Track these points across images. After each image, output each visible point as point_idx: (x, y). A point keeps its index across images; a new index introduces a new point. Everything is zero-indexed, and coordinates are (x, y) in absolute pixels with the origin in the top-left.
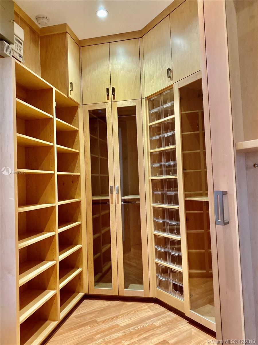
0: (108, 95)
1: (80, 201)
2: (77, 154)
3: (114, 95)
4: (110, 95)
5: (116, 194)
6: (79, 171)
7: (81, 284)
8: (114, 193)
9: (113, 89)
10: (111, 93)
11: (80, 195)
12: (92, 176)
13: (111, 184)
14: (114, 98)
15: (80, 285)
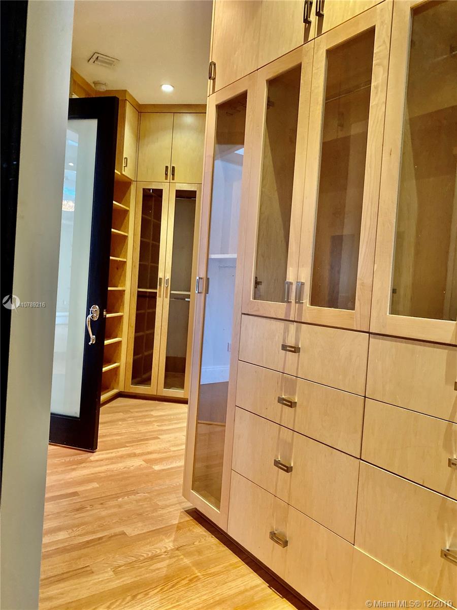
0: (166, 174)
1: (124, 291)
2: (125, 237)
3: (173, 175)
4: (169, 174)
5: (165, 288)
6: (125, 257)
7: (117, 381)
8: (163, 285)
9: (173, 168)
10: (170, 172)
11: (124, 285)
12: (140, 264)
13: (160, 275)
14: (173, 179)
15: (115, 381)
